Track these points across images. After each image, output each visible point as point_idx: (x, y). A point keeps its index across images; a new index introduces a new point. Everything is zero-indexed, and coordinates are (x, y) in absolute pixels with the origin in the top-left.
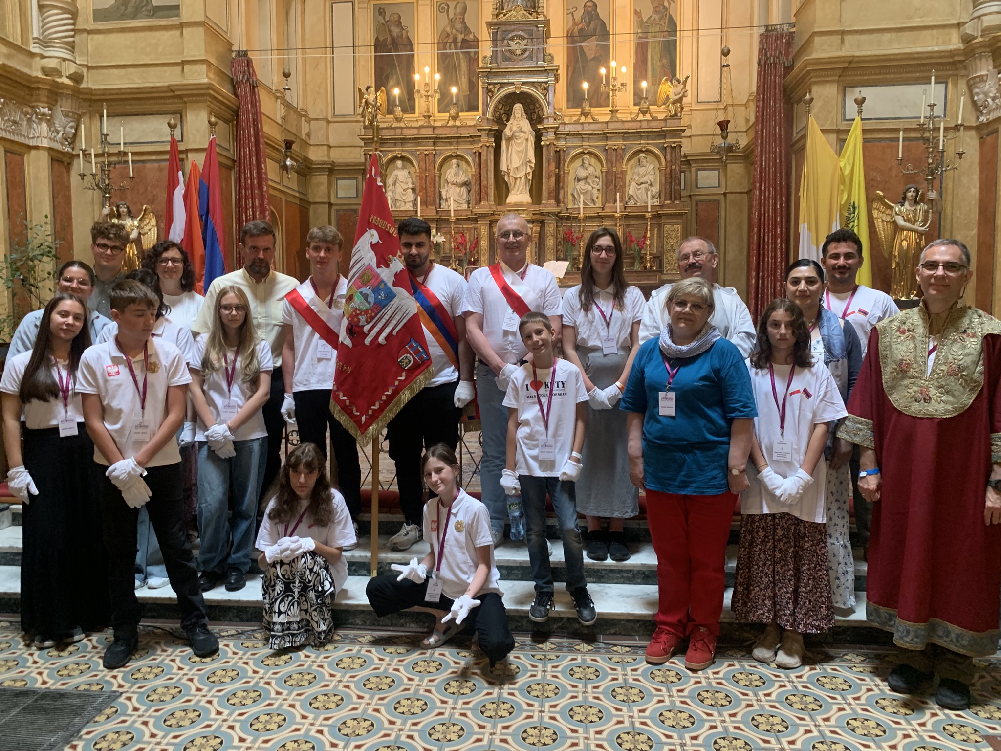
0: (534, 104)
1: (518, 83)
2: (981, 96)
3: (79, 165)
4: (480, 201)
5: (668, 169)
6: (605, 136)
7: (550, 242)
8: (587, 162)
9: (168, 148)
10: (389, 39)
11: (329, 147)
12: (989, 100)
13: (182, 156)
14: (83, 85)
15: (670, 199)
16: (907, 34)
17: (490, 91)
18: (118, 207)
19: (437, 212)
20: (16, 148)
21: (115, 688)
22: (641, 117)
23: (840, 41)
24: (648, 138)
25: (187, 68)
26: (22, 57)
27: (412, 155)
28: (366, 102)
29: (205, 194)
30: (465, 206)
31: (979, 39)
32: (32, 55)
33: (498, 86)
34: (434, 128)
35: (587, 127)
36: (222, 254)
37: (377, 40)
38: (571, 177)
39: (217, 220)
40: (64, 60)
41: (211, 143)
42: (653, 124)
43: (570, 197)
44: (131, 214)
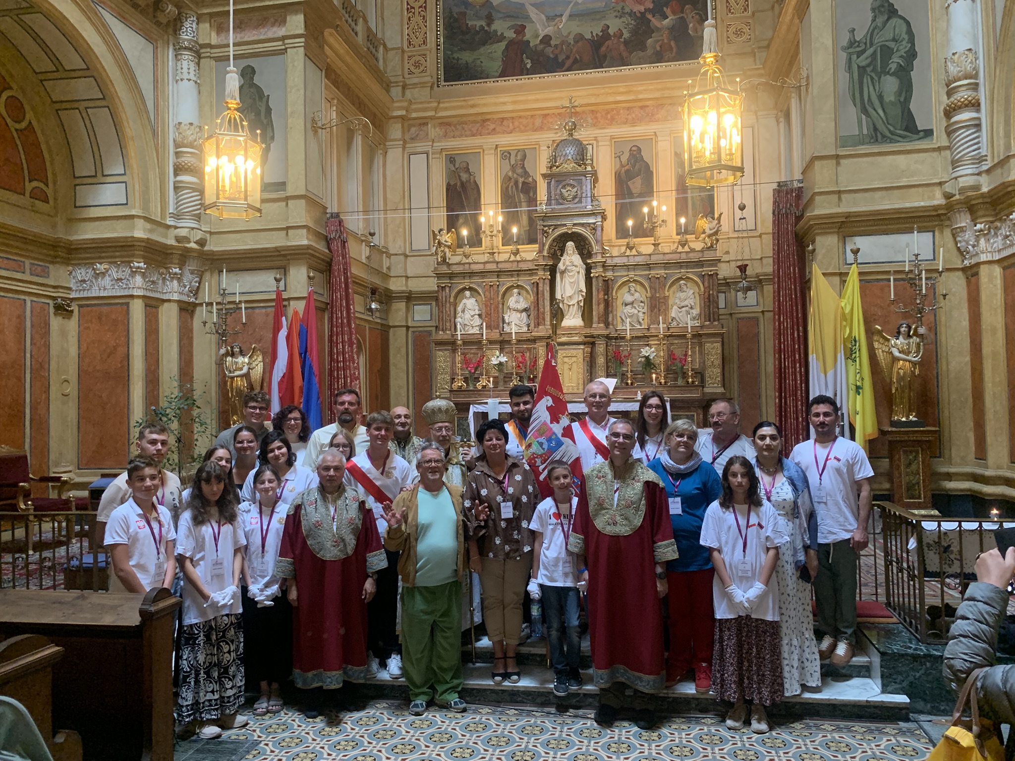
0: (584, 241)
1: (569, 226)
2: (963, 244)
3: (201, 313)
4: (538, 325)
5: (706, 294)
6: (648, 266)
7: (601, 360)
8: (633, 289)
9: (274, 297)
10: (459, 184)
11: (407, 277)
12: (970, 247)
13: (285, 303)
14: (206, 248)
15: (710, 320)
16: (896, 192)
17: (546, 232)
18: (232, 348)
19: (501, 334)
20: (154, 303)
21: (256, 738)
22: (680, 249)
23: (837, 200)
24: (687, 267)
25: (291, 232)
26: (161, 230)
27: (479, 286)
28: (439, 243)
29: (304, 335)
30: (525, 329)
31: (957, 197)
32: (168, 227)
33: (552, 228)
34: (498, 263)
35: (631, 259)
36: (317, 385)
37: (448, 185)
38: (619, 302)
39: (313, 357)
40: (193, 229)
41: (309, 294)
42: (691, 255)
43: (619, 319)
44: (242, 353)
